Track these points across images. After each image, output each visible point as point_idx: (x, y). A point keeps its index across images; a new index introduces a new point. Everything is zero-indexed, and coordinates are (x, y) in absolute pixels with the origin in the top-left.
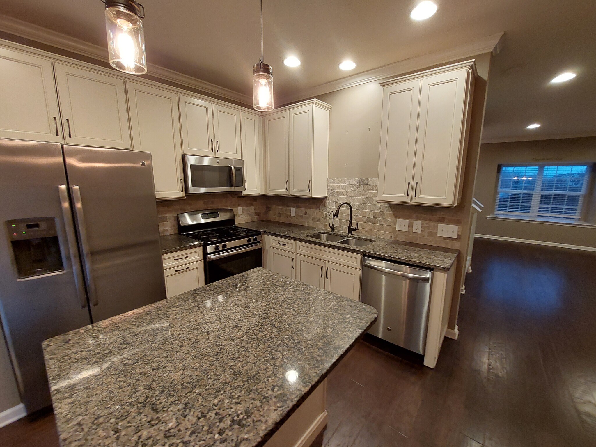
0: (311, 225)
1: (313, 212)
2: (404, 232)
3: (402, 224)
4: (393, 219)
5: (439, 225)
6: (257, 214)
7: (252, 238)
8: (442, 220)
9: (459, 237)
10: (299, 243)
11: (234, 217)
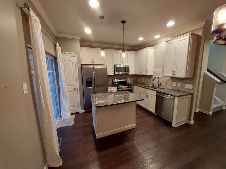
0: (148, 84)
1: (149, 80)
2: (175, 87)
3: (174, 84)
4: (172, 82)
5: (186, 84)
6: (134, 80)
7: (130, 86)
8: (187, 83)
9: (192, 89)
10: (141, 88)
11: (127, 80)
